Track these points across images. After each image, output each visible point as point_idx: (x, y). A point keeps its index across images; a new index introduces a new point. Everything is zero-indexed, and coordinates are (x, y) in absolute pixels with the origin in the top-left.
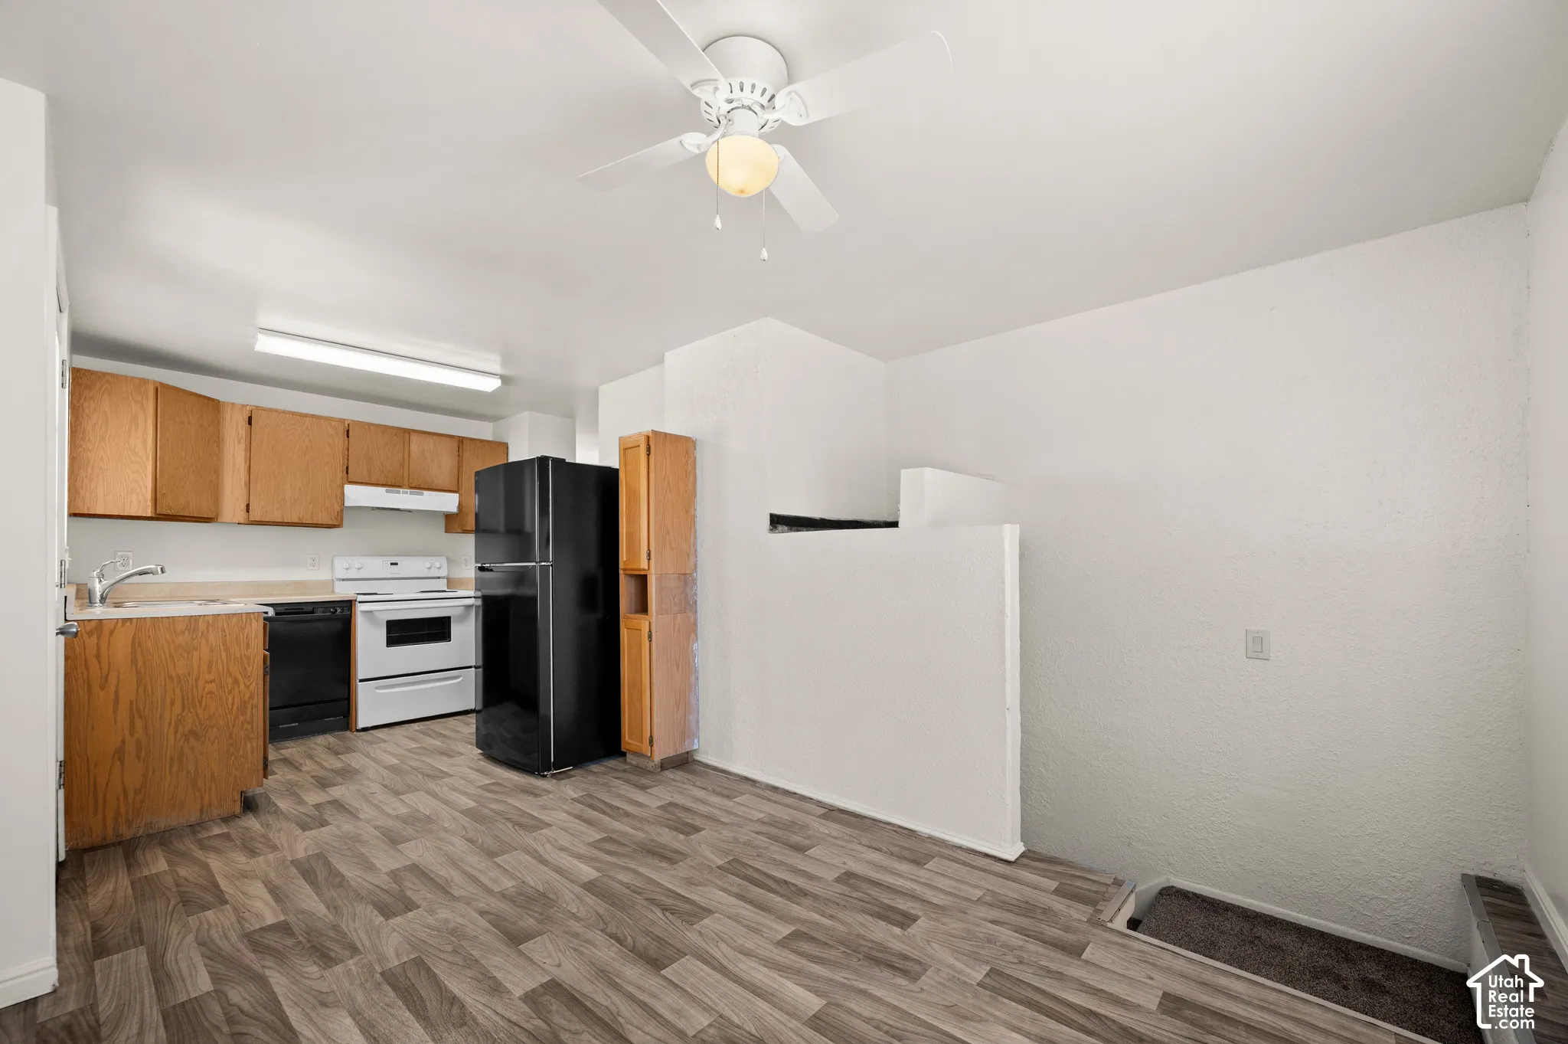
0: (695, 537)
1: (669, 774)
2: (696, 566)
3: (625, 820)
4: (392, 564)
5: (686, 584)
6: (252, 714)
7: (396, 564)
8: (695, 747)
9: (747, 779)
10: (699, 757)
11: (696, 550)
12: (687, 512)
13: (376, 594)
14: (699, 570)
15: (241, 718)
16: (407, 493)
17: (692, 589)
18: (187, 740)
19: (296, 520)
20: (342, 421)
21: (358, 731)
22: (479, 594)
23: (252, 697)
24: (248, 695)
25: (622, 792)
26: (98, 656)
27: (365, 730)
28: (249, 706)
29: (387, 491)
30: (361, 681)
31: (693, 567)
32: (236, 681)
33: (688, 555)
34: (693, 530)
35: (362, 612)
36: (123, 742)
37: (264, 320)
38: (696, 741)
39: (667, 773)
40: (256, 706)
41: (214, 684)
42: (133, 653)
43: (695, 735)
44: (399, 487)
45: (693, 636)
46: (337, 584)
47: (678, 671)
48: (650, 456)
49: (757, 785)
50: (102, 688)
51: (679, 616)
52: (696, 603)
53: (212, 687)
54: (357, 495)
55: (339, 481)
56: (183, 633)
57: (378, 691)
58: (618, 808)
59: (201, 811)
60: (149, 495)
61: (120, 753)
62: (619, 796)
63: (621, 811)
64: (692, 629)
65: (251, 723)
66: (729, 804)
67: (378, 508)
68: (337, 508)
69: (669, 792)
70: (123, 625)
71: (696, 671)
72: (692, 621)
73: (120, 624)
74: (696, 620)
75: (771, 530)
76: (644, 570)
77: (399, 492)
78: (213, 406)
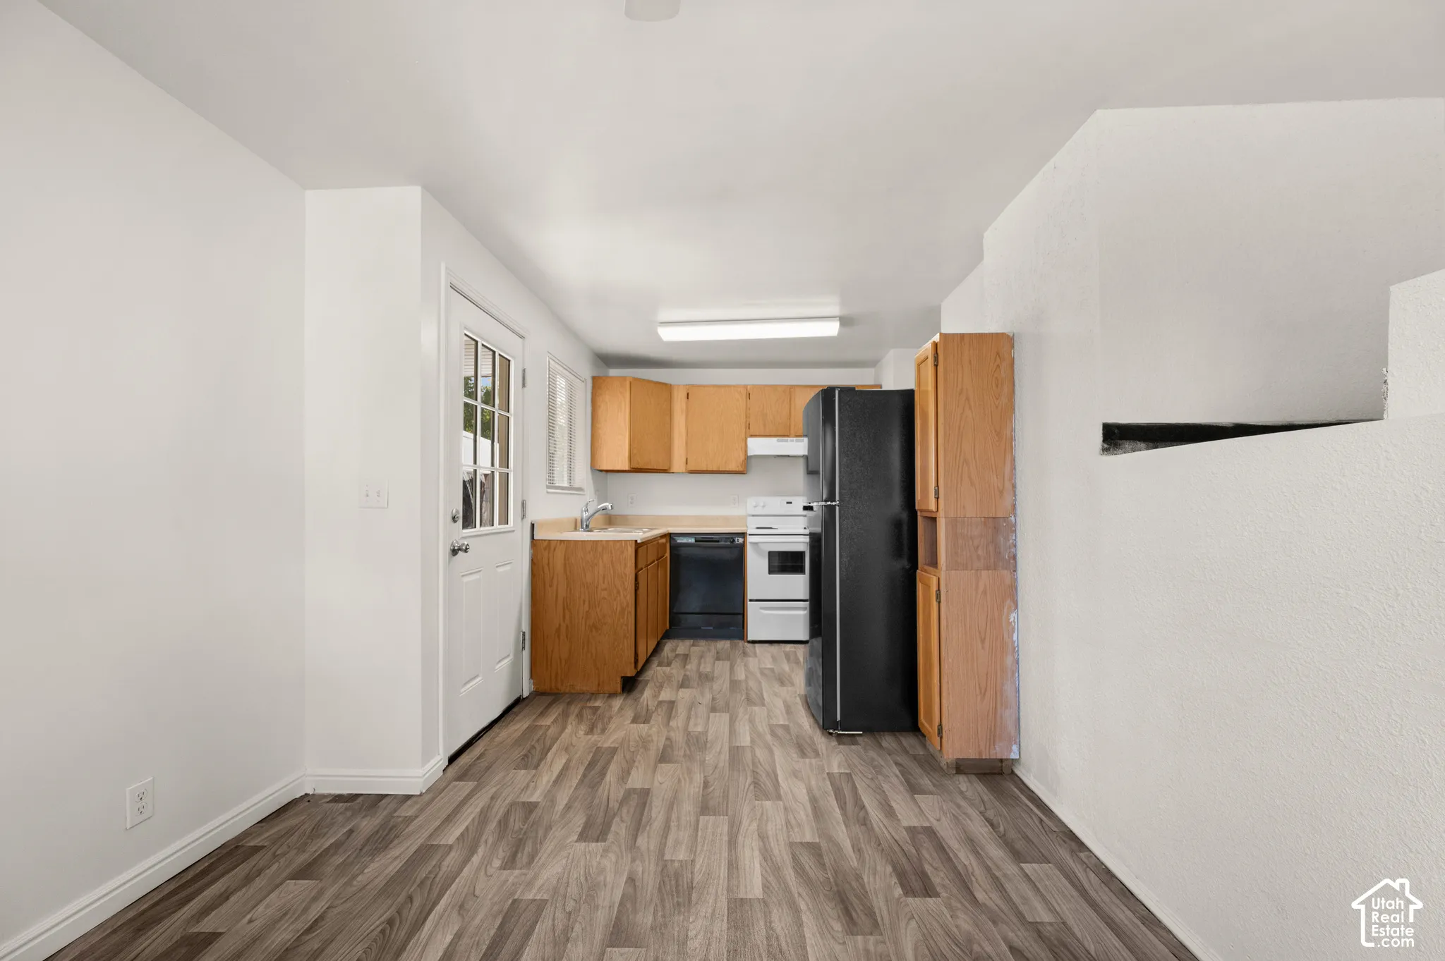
0: (1014, 468)
1: (963, 783)
2: (1014, 506)
3: (857, 829)
4: (788, 503)
5: (996, 530)
6: (627, 618)
7: (791, 503)
8: (1014, 756)
9: (1071, 837)
10: (1020, 771)
11: (1014, 486)
12: (998, 434)
13: (771, 528)
14: (1018, 512)
15: (621, 620)
16: (793, 441)
17: (1007, 539)
18: (591, 631)
19: (715, 469)
20: (745, 387)
21: (749, 642)
22: (807, 532)
23: (627, 606)
24: (625, 604)
25: (886, 787)
26: (548, 564)
27: (754, 642)
28: (626, 613)
29: (778, 441)
30: (751, 600)
31: (1010, 508)
32: (618, 592)
33: (1001, 492)
34: (1008, 458)
35: (751, 543)
36: (560, 625)
37: (664, 315)
38: (1015, 748)
39: (962, 778)
40: (630, 613)
41: (605, 592)
42: (565, 564)
43: (1016, 738)
44: (788, 436)
45: (1008, 602)
46: (750, 519)
47: (983, 648)
48: (939, 367)
49: (1082, 855)
50: (550, 586)
51: (984, 573)
52: (1014, 557)
53: (605, 594)
54: (758, 446)
55: (743, 436)
56: (590, 552)
57: (763, 611)
58: (863, 807)
59: (599, 685)
60: (627, 454)
61: (558, 630)
62: (879, 791)
63: (862, 814)
64: (1010, 594)
65: (627, 625)
66: (1010, 868)
67: (778, 456)
68: (742, 457)
69: (941, 808)
70: (560, 544)
71: (1015, 650)
72: (1008, 581)
73: (558, 544)
74: (1015, 580)
75: (1105, 450)
76: (932, 512)
77: (787, 441)
78: (667, 388)
